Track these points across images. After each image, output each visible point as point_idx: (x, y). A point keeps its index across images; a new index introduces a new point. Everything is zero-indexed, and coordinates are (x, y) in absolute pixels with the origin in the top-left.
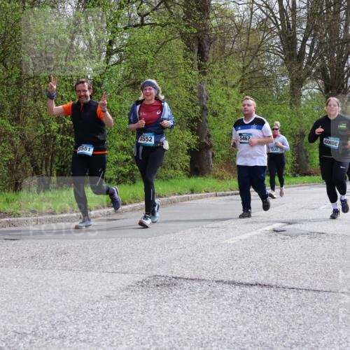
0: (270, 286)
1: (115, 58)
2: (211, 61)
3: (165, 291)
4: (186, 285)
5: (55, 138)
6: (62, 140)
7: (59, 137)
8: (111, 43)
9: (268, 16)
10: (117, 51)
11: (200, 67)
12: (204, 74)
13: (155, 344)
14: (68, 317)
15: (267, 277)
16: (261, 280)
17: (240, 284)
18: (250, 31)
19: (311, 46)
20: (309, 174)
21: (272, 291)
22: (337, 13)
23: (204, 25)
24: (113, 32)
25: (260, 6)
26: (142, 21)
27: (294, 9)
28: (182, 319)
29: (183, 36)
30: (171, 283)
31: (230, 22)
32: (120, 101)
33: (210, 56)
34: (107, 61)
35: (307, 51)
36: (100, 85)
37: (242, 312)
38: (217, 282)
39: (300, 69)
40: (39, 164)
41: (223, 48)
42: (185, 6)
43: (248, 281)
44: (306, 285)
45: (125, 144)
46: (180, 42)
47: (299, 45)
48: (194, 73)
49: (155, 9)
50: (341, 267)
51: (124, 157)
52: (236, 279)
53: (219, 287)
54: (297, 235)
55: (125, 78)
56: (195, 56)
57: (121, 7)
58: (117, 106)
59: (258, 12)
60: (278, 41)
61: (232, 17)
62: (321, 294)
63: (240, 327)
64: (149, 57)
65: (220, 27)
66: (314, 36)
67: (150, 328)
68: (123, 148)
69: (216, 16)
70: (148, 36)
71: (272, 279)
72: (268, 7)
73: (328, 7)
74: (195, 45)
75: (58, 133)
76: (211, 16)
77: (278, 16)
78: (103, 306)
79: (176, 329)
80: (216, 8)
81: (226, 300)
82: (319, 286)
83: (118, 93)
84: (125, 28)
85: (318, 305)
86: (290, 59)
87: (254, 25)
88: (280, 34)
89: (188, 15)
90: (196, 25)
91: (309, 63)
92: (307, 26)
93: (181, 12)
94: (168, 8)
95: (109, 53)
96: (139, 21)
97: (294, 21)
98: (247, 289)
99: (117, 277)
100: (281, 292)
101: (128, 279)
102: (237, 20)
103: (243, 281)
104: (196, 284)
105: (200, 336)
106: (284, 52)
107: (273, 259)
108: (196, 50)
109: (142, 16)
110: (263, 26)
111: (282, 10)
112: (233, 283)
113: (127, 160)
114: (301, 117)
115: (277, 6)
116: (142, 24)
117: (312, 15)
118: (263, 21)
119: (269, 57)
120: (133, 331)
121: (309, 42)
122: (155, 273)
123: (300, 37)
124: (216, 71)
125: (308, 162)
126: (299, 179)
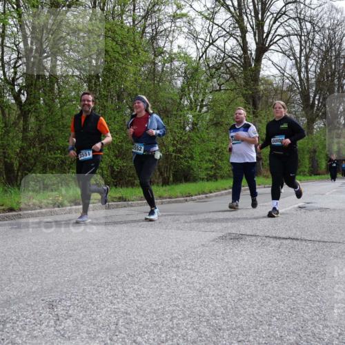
0: (297, 239)
1: (205, 109)
2: (260, 109)
3: (236, 242)
4: (248, 238)
5: (171, 155)
6: (175, 156)
7: (174, 154)
8: (202, 101)
9: (293, 83)
10: (206, 105)
11: (254, 113)
12: (257, 117)
13: (230, 271)
14: (181, 256)
15: (295, 234)
16: (292, 236)
17: (280, 238)
18: (282, 92)
19: (319, 100)
20: (319, 174)
21: (298, 242)
22: (333, 81)
23: (256, 89)
24: (203, 95)
25: (288, 78)
26: (220, 88)
27: (308, 79)
28: (246, 258)
29: (244, 95)
30: (238, 238)
31: (271, 87)
32: (208, 134)
33: (260, 106)
34: (200, 111)
35: (316, 102)
36: (196, 124)
37: (281, 254)
38: (266, 237)
39: (313, 113)
40: (163, 170)
41: (267, 102)
42: (245, 79)
43: (284, 236)
44: (318, 239)
45: (211, 158)
46: (242, 99)
47: (311, 99)
48: (251, 116)
49: (227, 81)
50: (339, 228)
51: (211, 166)
52: (277, 235)
53: (267, 240)
54: (312, 210)
55: (211, 120)
56: (251, 107)
57: (208, 80)
58: (206, 136)
59: (287, 81)
60: (299, 97)
61: (272, 84)
62: (327, 244)
63: (280, 263)
64: (224, 108)
65: (265, 90)
66: (320, 94)
67: (227, 262)
68: (210, 160)
69: (263, 84)
70: (223, 96)
71: (298, 235)
72: (292, 78)
73: (328, 77)
74: (251, 101)
75: (173, 152)
76: (260, 83)
77: (299, 83)
78: (200, 250)
79: (242, 263)
80: (263, 79)
81: (272, 247)
82: (326, 239)
83: (207, 129)
84: (211, 92)
85: (325, 250)
86: (307, 107)
87: (285, 88)
88: (300, 93)
89: (247, 84)
90: (251, 89)
91: (318, 109)
92: (316, 89)
93: (242, 82)
94: (235, 80)
95: (202, 107)
96: (218, 88)
97: (308, 85)
98: (284, 241)
99: (207, 234)
100: (304, 243)
101: (214, 235)
102: (275, 85)
103: (281, 236)
104: (253, 238)
105: (257, 267)
106: (303, 103)
107: (299, 224)
108: (251, 103)
109: (220, 85)
110: (290, 89)
111: (301, 80)
112: (276, 238)
113: (213, 167)
114: (313, 141)
115: (298, 78)
116: (220, 90)
117: (318, 82)
118: (290, 85)
119: (294, 107)
120: (217, 264)
121: (317, 97)
122: (229, 232)
123: (312, 95)
124: (263, 115)
125: (318, 167)
126: (313, 177)
